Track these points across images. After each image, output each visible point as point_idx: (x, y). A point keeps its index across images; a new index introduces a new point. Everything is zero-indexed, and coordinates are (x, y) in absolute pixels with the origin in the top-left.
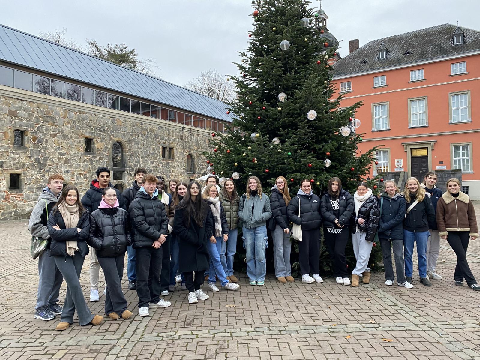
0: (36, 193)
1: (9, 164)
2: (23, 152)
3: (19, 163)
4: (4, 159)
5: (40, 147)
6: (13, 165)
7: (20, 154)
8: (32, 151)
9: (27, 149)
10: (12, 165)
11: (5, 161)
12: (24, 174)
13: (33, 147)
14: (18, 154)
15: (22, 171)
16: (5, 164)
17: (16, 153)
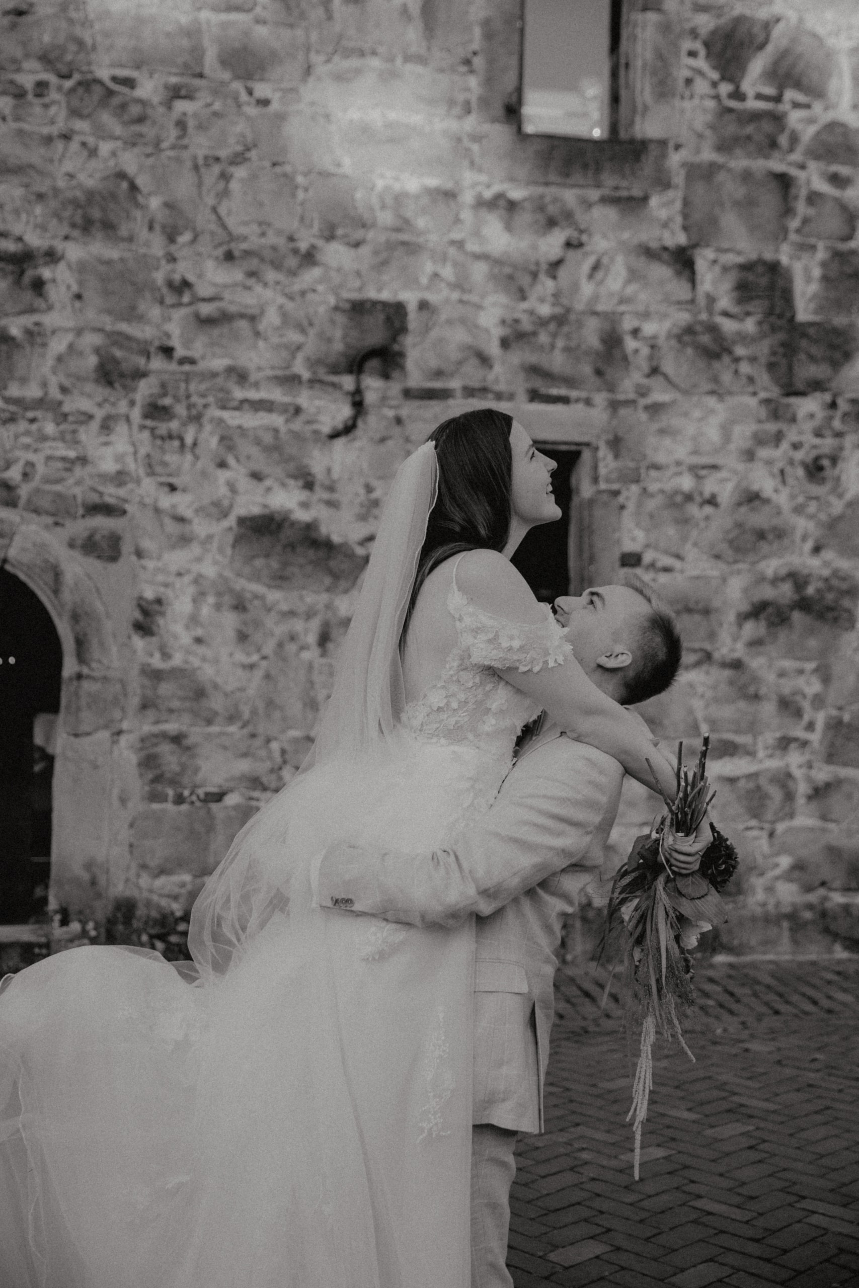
0: (737, 665)
1: (459, 336)
2: (604, 200)
3: (560, 320)
4: (412, 282)
5: (794, 139)
6: (505, 343)
7: (582, 218)
8: (700, 188)
9: (648, 167)
10: (494, 349)
11: (423, 305)
12: (616, 444)
13: (710, 138)
14: (552, 223)
15: (598, 415)
16: (427, 329)
17: (541, 208)
